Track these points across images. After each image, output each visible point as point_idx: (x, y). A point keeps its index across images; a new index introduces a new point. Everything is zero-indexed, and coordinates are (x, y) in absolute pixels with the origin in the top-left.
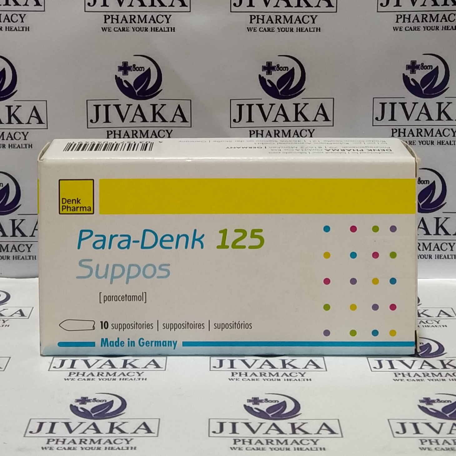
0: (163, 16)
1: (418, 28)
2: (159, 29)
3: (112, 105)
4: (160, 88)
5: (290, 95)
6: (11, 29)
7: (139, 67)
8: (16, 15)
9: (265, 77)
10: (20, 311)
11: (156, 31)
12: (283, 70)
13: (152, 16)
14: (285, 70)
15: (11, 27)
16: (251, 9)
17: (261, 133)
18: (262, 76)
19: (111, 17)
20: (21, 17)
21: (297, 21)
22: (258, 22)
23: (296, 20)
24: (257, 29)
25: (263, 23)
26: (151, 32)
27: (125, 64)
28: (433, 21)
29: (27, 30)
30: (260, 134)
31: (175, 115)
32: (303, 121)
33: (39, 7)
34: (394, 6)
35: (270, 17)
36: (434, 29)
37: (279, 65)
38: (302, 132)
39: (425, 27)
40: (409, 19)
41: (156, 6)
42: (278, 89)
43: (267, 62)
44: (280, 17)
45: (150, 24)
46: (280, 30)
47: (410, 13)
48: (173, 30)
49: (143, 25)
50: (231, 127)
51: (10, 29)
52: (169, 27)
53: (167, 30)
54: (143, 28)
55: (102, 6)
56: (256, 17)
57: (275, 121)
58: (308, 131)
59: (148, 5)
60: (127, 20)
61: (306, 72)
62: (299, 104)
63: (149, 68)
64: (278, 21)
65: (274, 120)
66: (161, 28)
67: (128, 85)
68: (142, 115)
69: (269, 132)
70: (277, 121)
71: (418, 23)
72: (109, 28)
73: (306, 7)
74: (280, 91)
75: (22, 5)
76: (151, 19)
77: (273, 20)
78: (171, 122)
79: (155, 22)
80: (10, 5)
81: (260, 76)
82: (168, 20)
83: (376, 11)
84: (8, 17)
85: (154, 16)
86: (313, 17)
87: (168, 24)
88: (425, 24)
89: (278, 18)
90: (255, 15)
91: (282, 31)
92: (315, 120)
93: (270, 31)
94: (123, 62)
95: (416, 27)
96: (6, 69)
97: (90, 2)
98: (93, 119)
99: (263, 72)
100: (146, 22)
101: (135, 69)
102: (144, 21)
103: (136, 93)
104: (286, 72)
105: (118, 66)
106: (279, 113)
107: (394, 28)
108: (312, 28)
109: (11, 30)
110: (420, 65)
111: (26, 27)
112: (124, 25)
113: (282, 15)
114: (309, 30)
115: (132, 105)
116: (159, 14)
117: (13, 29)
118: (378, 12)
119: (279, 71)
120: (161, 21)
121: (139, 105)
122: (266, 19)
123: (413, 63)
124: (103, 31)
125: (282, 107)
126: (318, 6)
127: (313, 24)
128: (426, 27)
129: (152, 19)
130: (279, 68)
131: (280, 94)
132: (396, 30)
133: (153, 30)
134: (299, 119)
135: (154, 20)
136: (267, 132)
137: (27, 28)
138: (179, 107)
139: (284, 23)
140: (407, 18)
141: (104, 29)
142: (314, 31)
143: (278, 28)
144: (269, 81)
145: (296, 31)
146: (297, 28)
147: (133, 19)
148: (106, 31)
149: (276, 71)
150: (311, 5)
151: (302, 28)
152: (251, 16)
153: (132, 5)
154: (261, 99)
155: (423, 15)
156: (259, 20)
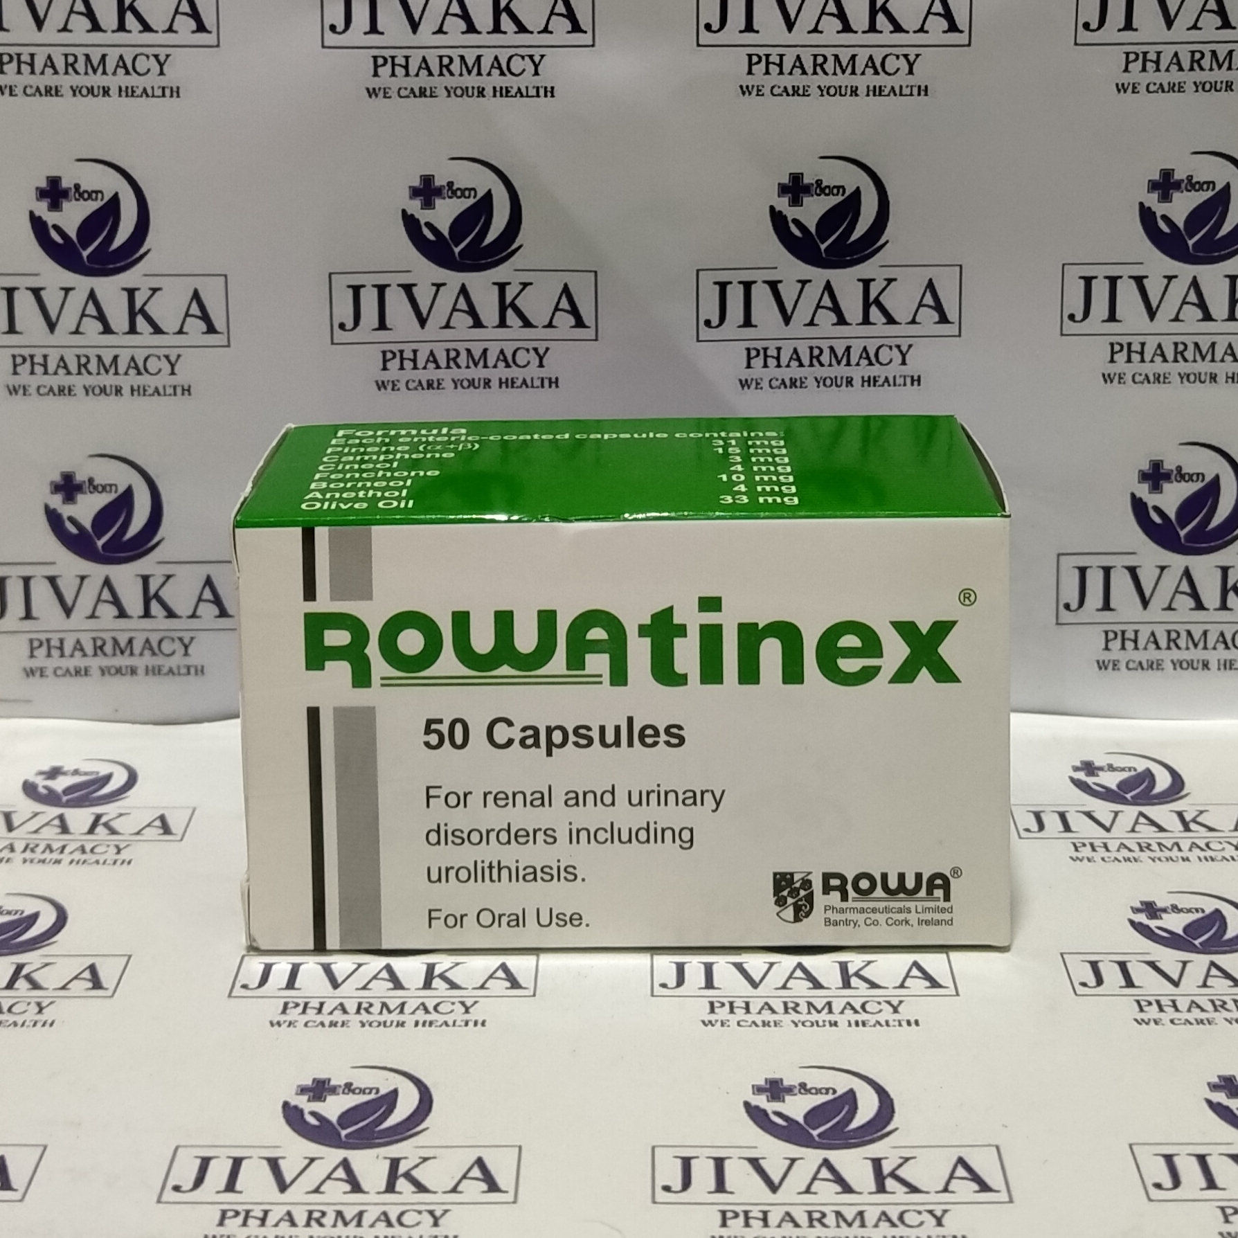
0: (523, 57)
1: (1180, 87)
2: (513, 92)
3: (394, 286)
4: (517, 240)
5: (848, 258)
6: (133, 92)
7: (463, 187)
8: (144, 58)
9: (785, 213)
10: (162, 818)
11: (507, 96)
12: (831, 193)
13: (496, 58)
14: (837, 194)
15: (132, 87)
16: (749, 38)
17: (776, 355)
18: (777, 209)
19: (390, 60)
20: (158, 61)
21: (867, 70)
22: (767, 72)
23: (867, 66)
24: (766, 91)
25: (781, 73)
26: (494, 99)
27: (427, 180)
28: (1220, 66)
29: (175, 94)
30: (773, 357)
31: (557, 309)
32: (884, 324)
33: (204, 35)
34: (1119, 30)
35: (798, 57)
36: (1221, 88)
37: (821, 181)
38: (881, 351)
39: (1198, 84)
40: (1157, 62)
41: (505, 33)
42: (818, 241)
43: (790, 174)
44: (825, 59)
45: (489, 77)
46: (825, 93)
47: (1159, 48)
48: (550, 92)
49: (471, 81)
50: (698, 340)
51: (130, 94)
52: (540, 85)
53: (535, 94)
54: (473, 88)
55: (366, 33)
56: (764, 59)
57: (811, 323)
58: (895, 350)
59: (484, 31)
60: (431, 68)
61: (890, 199)
62: (874, 280)
63: (490, 191)
64: (818, 69)
65: (808, 321)
66: (519, 89)
67: (434, 235)
68: (472, 311)
69: (795, 351)
70: (817, 325)
71: (1180, 73)
72: (385, 89)
73: (891, 32)
74: (823, 247)
75: (160, 30)
76: (492, 66)
77: (806, 66)
78: (544, 327)
79: (502, 74)
80: (130, 32)
81: (772, 208)
82: (536, 66)
83: (1073, 42)
84: (124, 63)
85: (500, 58)
86: (909, 57)
87: (536, 77)
88: (1199, 76)
89: (820, 60)
90: (761, 54)
91: (828, 93)
92: (913, 322)
93: (799, 95)
94: (421, 176)
95: (1174, 84)
96: (120, 196)
97: (335, 24)
98: (344, 321)
99: (781, 199)
100: (479, 74)
101: (452, 193)
102: (475, 71)
103: (457, 255)
104: (840, 198)
105: (410, 187)
106: (822, 304)
107: (1117, 85)
108: (907, 87)
109: (132, 96)
110: (1183, 180)
111: (172, 88)
112: (423, 80)
113: (829, 52)
114: (898, 92)
115: (444, 284)
116: (514, 53)
117: (139, 92)
118: (1076, 44)
119: (823, 196)
120: (520, 71)
121: (463, 285)
122: (788, 63)
123: (1167, 174)
124: (370, 96)
125: (828, 287)
126: (922, 30)
127: (910, 76)
128: (1200, 83)
129: (496, 65)
130: (821, 188)
131: (824, 255)
132: (1122, 91)
133: (498, 94)
134: (872, 319)
135: (500, 68)
136: (792, 351)
137: (175, 89)
138: (566, 290)
139: (835, 74)
140: (1151, 61)
141: (371, 91)
142: (911, 95)
143: (819, 87)
144: (796, 221)
145: (865, 93)
146: (868, 87)
147: (447, 67)
148: (376, 95)
149: (815, 196)
150: (905, 27)
151: (880, 87)
152: (750, 56)
153: (445, 29)
154: (776, 268)
155: (1193, 53)
156: (771, 66)
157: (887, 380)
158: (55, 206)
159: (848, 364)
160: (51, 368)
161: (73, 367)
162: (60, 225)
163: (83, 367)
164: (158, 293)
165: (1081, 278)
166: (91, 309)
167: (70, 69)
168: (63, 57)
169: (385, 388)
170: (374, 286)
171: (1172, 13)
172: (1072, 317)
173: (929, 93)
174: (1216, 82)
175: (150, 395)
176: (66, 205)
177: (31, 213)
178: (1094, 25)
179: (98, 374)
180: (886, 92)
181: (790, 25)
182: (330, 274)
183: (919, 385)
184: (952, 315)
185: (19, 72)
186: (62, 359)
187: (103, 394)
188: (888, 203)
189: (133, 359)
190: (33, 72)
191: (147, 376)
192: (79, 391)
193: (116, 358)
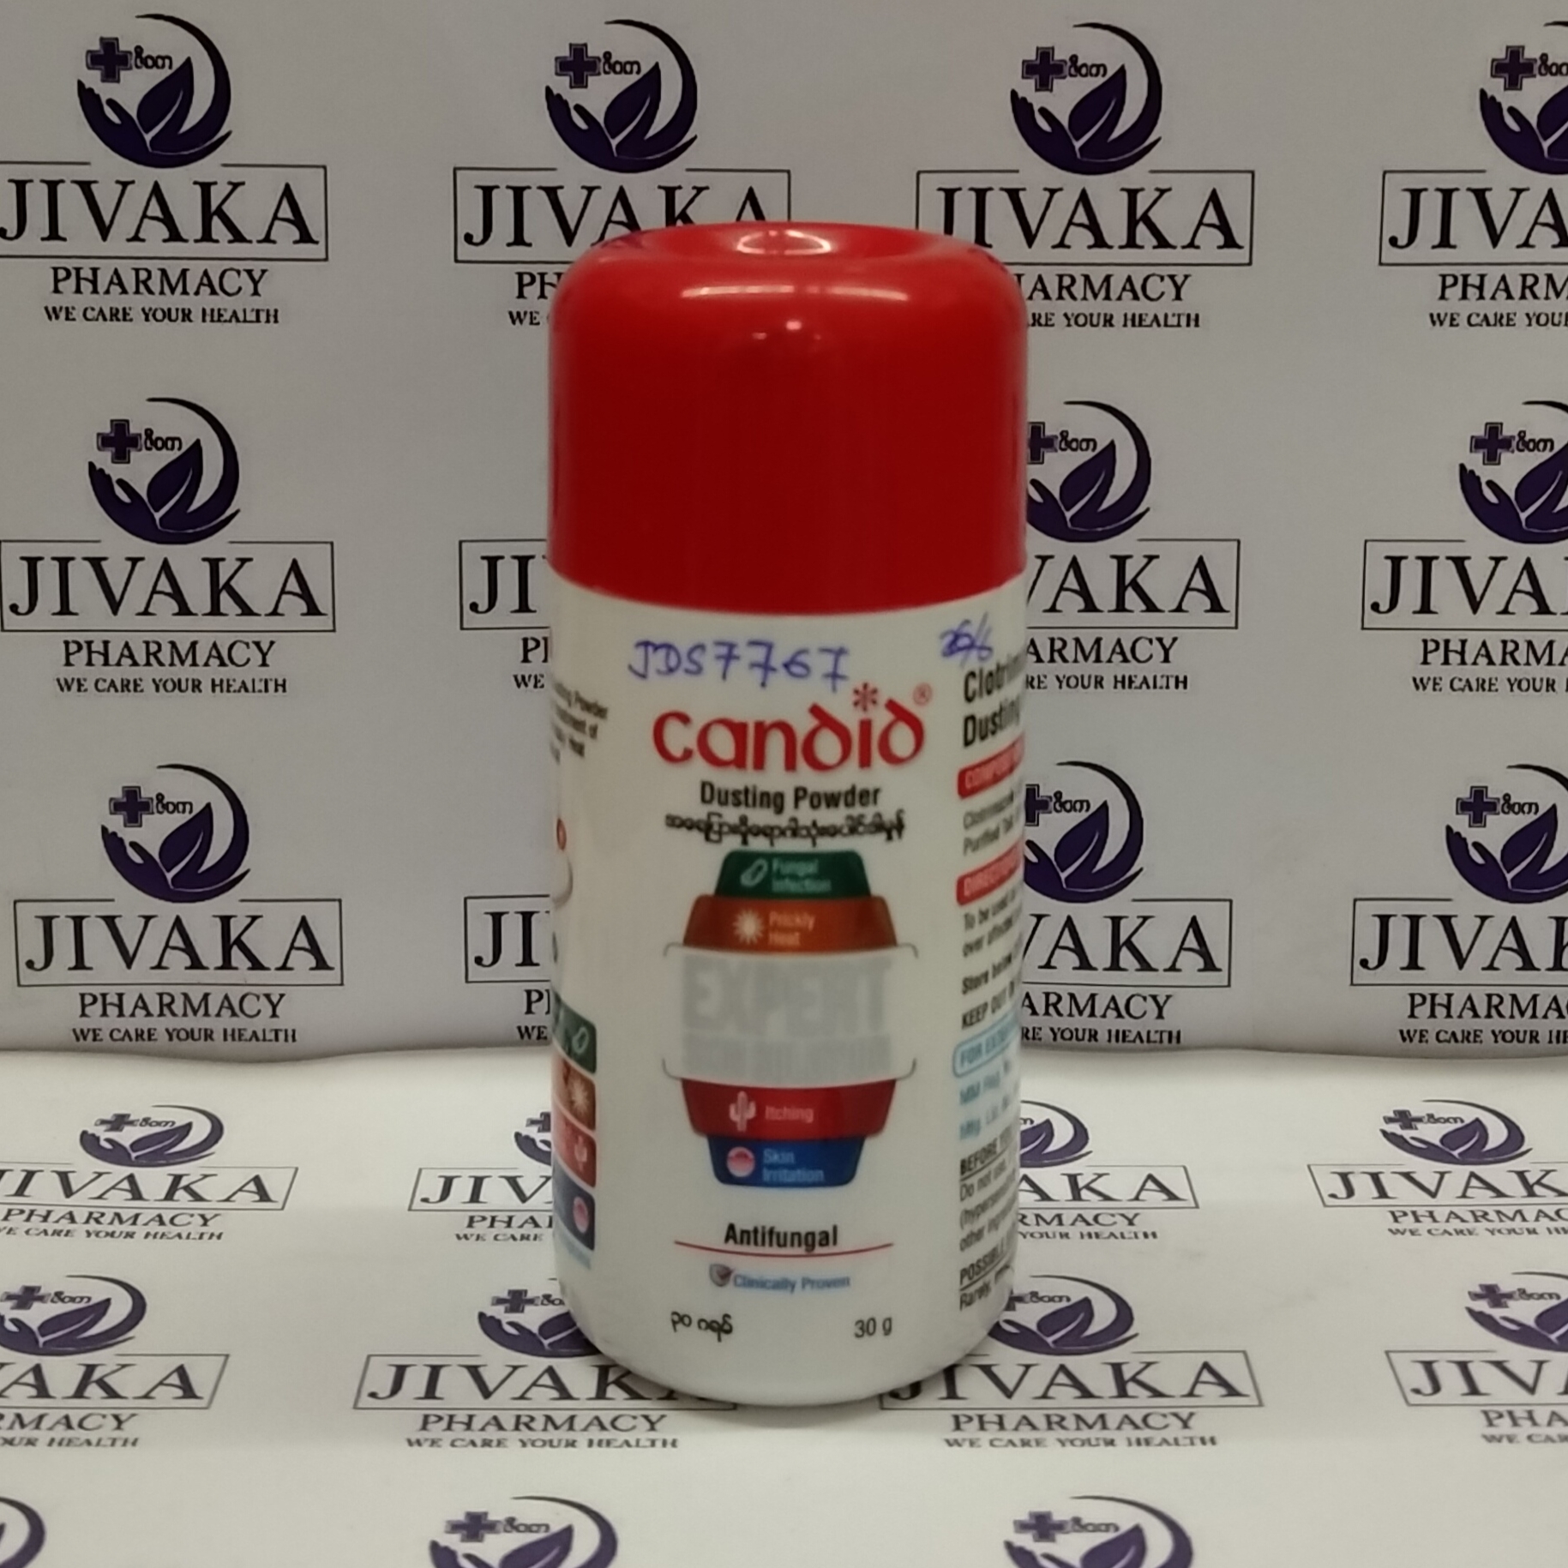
157: (1145, 680)
158: (121, 457)
159: (1098, 660)
160: (113, 659)
161: (141, 658)
162: (126, 479)
163: (152, 656)
164: (247, 564)
165: (1387, 558)
166: (164, 585)
167: (142, 288)
168: (133, 273)
169: (526, 685)
170: (514, 557)
171: (1499, 227)
172: (1375, 607)
173: (1200, 323)
174: (1553, 314)
175: (235, 691)
176: (134, 455)
177: (91, 465)
178: (1403, 241)
179: (172, 664)
180: (1148, 322)
181: (1030, 238)
182: (461, 543)
183: (1185, 687)
184: (1227, 601)
185: (78, 291)
186: (127, 645)
187: (177, 691)
188: (1149, 460)
189: (215, 646)
190: (95, 291)
191: (231, 666)
192: (148, 686)
193: (194, 645)
